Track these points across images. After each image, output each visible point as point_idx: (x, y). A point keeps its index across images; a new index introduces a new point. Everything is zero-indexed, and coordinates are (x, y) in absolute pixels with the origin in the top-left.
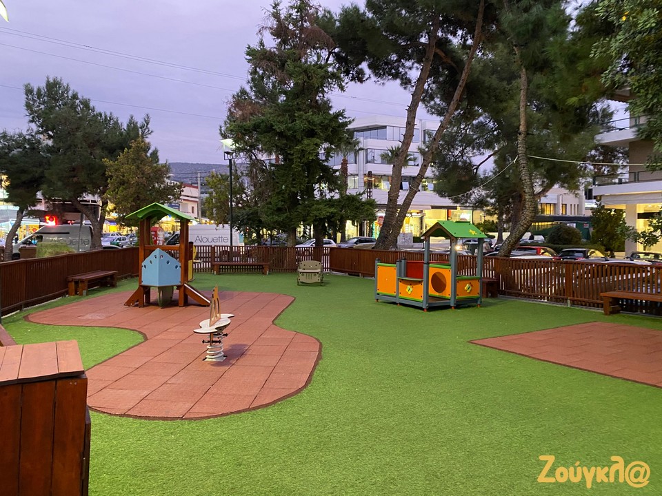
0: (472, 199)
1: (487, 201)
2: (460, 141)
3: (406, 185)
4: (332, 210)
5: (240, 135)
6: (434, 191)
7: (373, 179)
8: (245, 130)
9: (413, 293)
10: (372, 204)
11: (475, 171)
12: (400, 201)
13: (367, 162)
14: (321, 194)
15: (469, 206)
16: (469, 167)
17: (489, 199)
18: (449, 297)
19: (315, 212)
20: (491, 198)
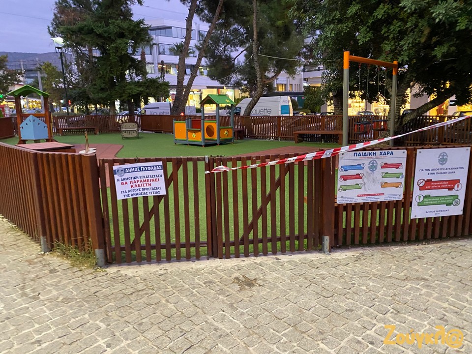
0: (232, 81)
1: (242, 83)
2: (223, 41)
3: (188, 71)
4: (140, 89)
5: (69, 36)
6: (208, 75)
7: (165, 66)
8: (72, 32)
9: (196, 137)
10: (167, 85)
11: (233, 62)
12: (185, 83)
13: (160, 53)
14: (131, 78)
15: (230, 87)
16: (229, 59)
17: (243, 81)
18: (216, 139)
19: (128, 91)
20: (244, 81)
